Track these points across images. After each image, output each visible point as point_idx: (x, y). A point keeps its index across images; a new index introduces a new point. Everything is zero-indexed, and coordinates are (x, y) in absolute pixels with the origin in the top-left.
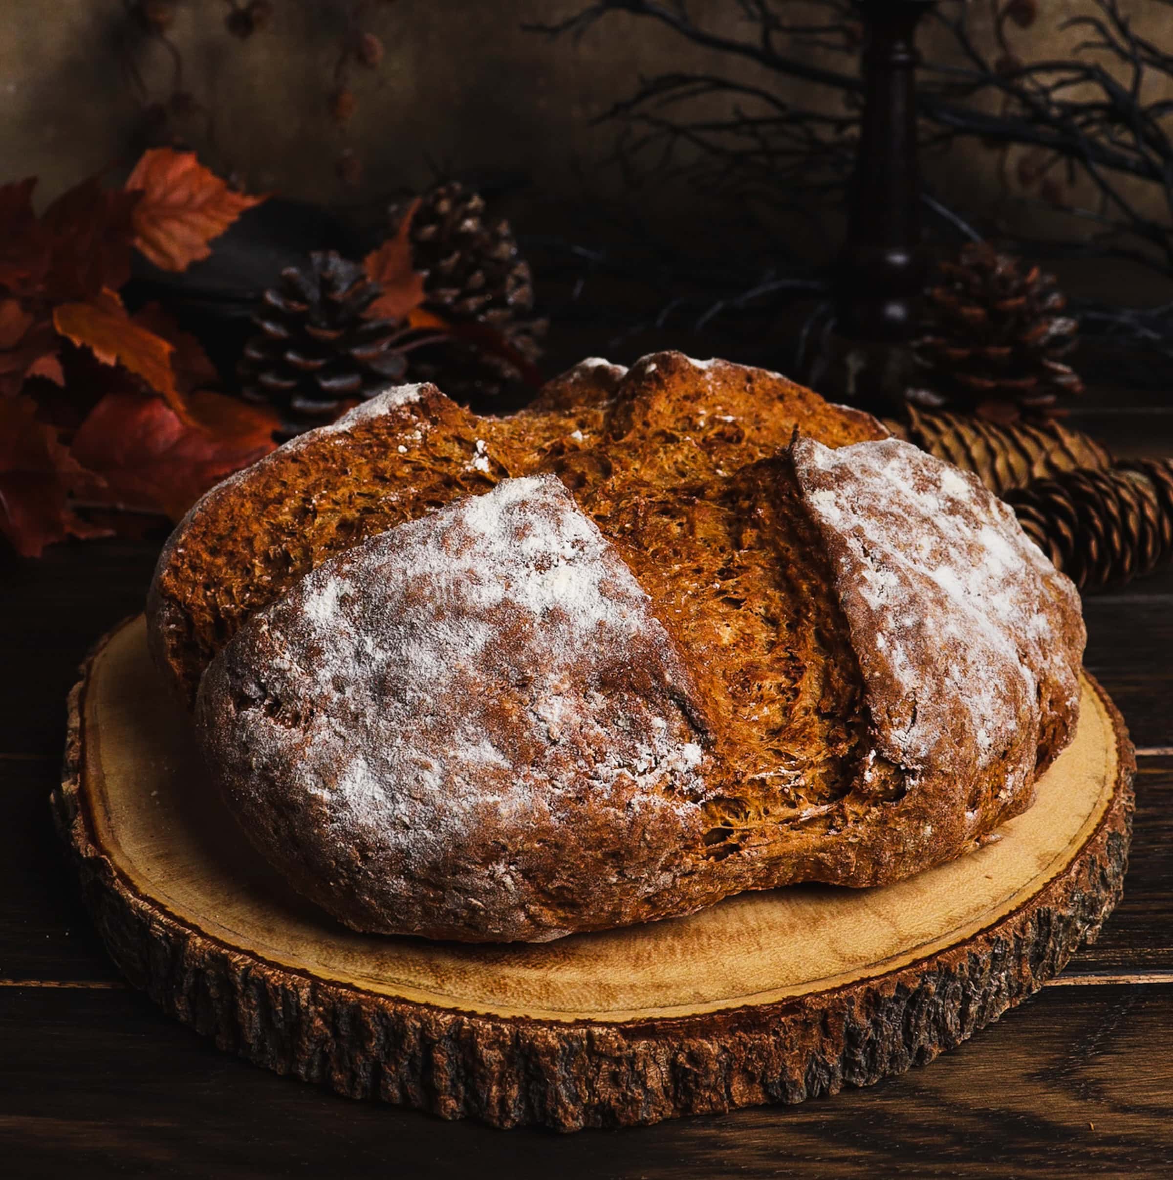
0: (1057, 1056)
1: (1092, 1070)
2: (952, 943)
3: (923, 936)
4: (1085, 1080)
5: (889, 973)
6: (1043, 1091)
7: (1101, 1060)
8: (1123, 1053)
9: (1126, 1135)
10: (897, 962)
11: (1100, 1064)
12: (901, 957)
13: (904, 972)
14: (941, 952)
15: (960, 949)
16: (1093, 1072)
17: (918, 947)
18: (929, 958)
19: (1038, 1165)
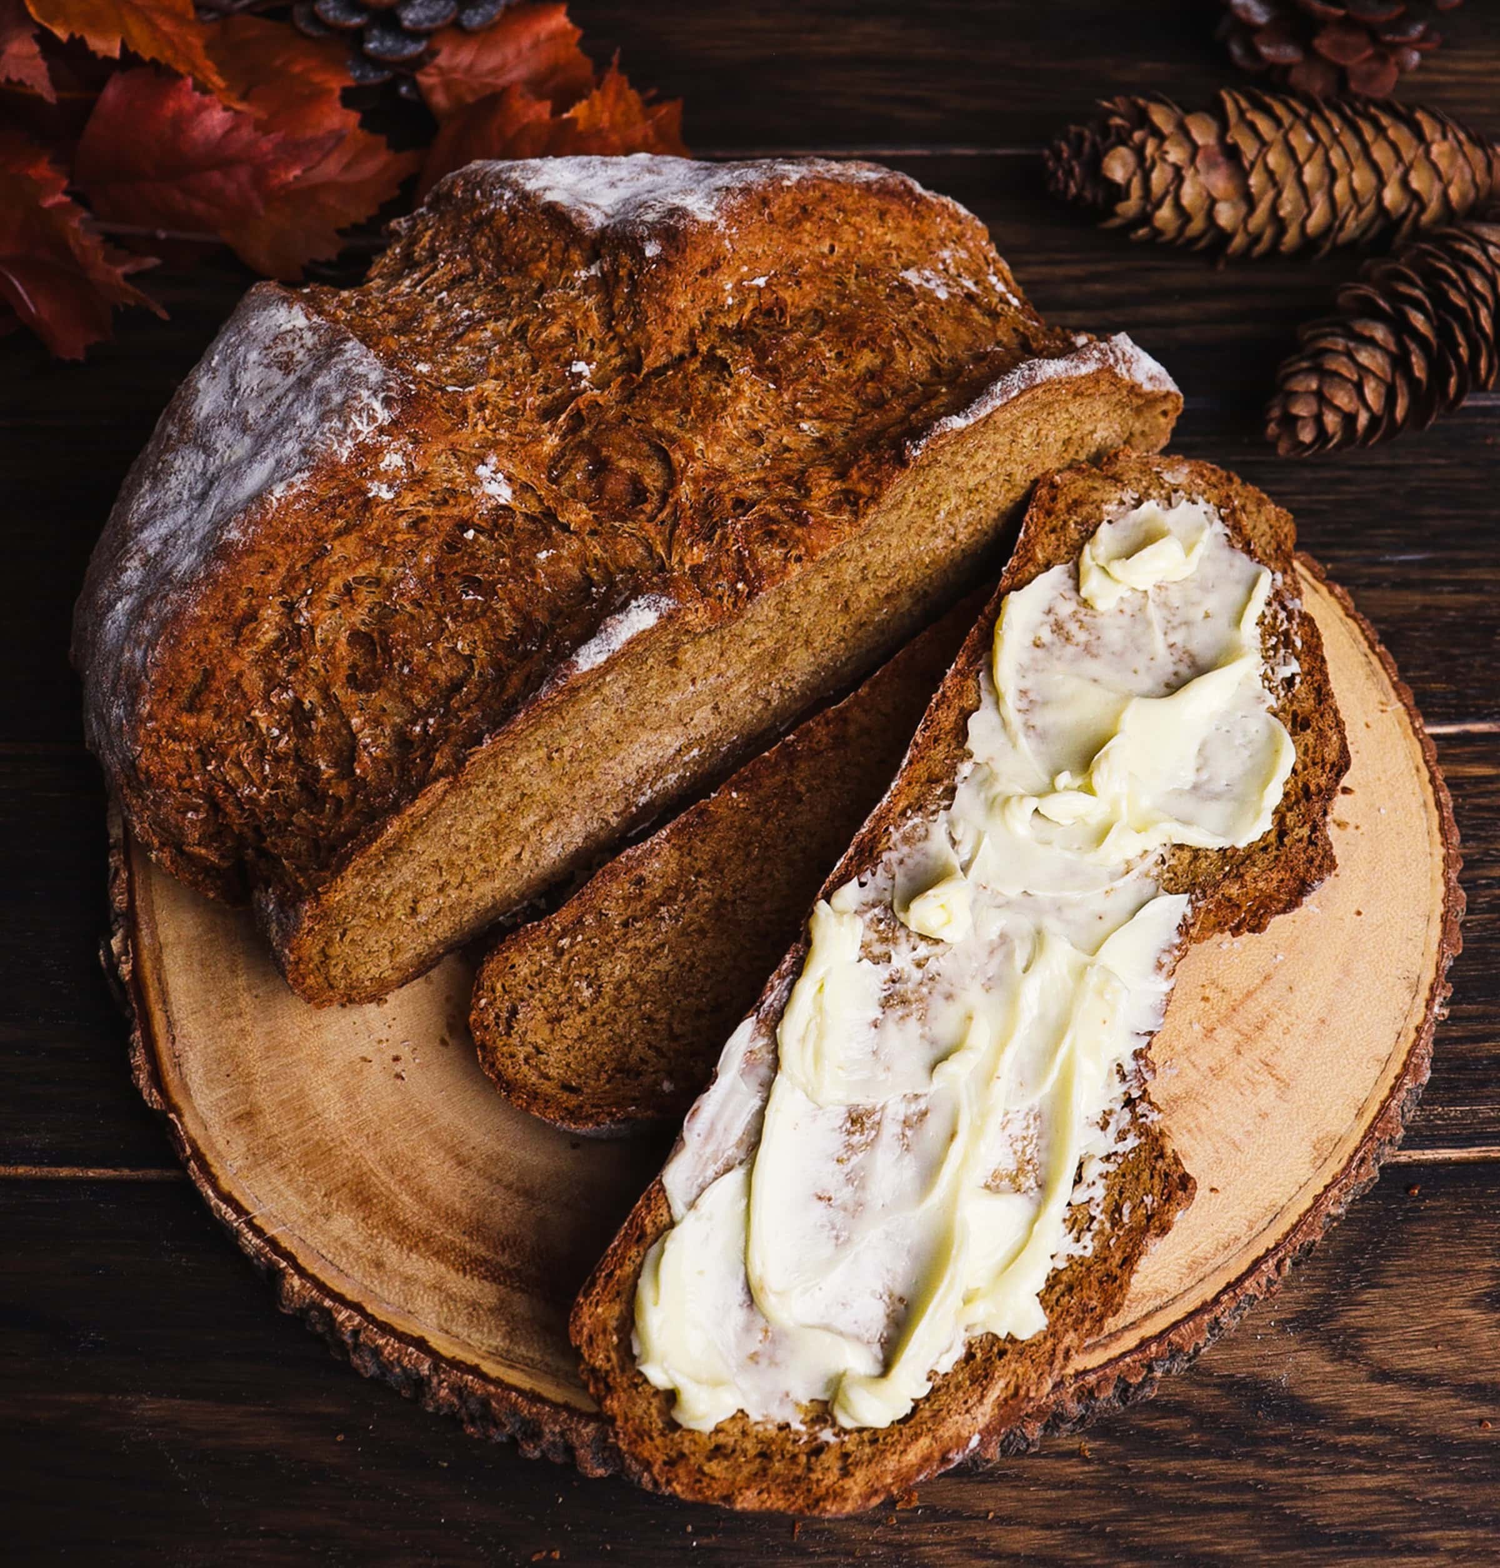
0: (1317, 1290)
1: (1353, 1314)
2: (1191, 1308)
3: (1158, 1294)
4: (1344, 1329)
5: (1111, 1362)
6: (1297, 1347)
7: (1365, 1297)
8: (1389, 1286)
9: (1379, 1417)
10: (1121, 1342)
11: (1364, 1303)
12: (1126, 1334)
13: (1128, 1360)
14: (1175, 1325)
15: (1198, 1319)
16: (1355, 1317)
17: (1148, 1316)
18: (1160, 1337)
19: (1279, 1463)
